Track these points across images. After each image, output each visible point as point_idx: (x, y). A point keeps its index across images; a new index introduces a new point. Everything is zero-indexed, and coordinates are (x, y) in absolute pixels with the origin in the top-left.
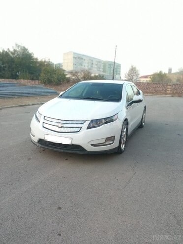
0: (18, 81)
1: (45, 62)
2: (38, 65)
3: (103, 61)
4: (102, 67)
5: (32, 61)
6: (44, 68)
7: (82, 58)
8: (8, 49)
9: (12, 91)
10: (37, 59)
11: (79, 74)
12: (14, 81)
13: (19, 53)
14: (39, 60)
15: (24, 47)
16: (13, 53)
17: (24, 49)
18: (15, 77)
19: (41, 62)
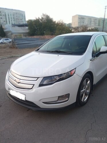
0: (44, 36)
1: (60, 23)
2: (55, 25)
3: (98, 18)
4: (98, 23)
5: (52, 23)
6: (58, 27)
7: (84, 18)
8: (39, 18)
9: (36, 43)
10: (55, 22)
11: (79, 29)
12: (42, 37)
13: (45, 19)
14: (56, 22)
15: (47, 15)
16: (41, 20)
17: (48, 17)
18: (42, 34)
19: (58, 23)
